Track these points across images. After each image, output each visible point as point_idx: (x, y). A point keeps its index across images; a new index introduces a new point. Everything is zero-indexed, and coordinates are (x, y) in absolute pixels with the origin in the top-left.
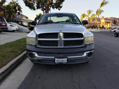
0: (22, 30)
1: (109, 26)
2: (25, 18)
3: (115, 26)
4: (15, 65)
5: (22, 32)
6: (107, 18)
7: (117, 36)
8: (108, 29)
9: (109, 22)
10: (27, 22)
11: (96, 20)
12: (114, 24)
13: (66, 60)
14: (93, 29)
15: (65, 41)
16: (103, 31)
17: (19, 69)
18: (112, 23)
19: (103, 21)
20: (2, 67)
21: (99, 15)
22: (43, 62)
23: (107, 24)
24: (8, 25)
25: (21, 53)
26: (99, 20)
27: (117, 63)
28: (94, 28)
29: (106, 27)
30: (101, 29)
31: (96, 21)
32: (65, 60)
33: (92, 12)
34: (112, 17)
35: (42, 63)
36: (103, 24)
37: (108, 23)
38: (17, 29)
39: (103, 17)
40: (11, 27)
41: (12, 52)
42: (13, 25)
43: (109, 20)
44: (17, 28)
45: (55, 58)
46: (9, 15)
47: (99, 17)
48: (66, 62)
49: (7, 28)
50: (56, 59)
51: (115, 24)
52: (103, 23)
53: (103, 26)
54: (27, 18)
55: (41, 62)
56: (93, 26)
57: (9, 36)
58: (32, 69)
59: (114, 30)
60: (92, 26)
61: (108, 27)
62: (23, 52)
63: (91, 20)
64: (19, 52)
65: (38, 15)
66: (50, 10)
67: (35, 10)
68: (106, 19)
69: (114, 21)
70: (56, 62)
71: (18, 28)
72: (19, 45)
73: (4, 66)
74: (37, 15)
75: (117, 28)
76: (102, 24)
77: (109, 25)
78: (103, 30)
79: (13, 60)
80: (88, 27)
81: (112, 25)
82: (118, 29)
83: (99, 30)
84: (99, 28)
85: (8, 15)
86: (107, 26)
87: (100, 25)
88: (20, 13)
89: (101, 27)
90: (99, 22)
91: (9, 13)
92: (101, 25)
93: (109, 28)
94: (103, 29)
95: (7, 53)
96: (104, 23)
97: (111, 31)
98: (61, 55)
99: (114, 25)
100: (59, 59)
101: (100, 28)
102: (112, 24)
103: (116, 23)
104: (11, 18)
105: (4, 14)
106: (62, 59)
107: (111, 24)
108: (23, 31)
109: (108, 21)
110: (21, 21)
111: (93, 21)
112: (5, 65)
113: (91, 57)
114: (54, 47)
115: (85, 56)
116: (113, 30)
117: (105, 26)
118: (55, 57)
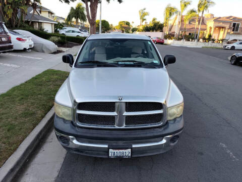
0: (42, 47)
1: (222, 35)
2: (48, 13)
3: (235, 36)
4: (33, 148)
5: (43, 52)
6: (220, 18)
7: (235, 64)
8: (221, 42)
9: (223, 28)
10: (52, 24)
11: (197, 23)
12: (233, 30)
13: (130, 151)
14: (189, 40)
15: (127, 117)
16: (210, 46)
17: (40, 157)
18: (228, 29)
19: (210, 24)
20: (10, 156)
21: (203, 12)
22: (86, 153)
23: (220, 31)
24: (13, 38)
25: (43, 117)
26: (203, 21)
27: (224, 146)
28: (191, 40)
29: (216, 38)
30: (206, 42)
31: (196, 25)
32: (127, 152)
33: (190, 4)
34: (231, 17)
35: (85, 155)
36: (210, 31)
37: (220, 28)
38: (32, 46)
39: (212, 15)
40: (20, 42)
41: (26, 114)
42: (23, 38)
43: (224, 22)
44: (32, 43)
45: (108, 149)
46: (14, 10)
47: (204, 16)
48: (130, 155)
49: (11, 47)
50: (111, 150)
51: (235, 32)
52: (211, 28)
53: (210, 36)
54: (52, 13)
55: (82, 152)
56: (190, 34)
57: (16, 66)
58: (65, 158)
59: (232, 45)
60: (187, 34)
61: (221, 38)
62: (46, 113)
63: (187, 22)
64: (40, 113)
65: (75, 8)
66: (100, 2)
67: (69, 2)
68: (217, 20)
69: (234, 25)
70: (110, 155)
71: (34, 44)
72: (39, 94)
73: (12, 154)
74: (72, 8)
75: (239, 41)
76: (208, 32)
77: (222, 32)
78: (210, 44)
79: (29, 136)
80: (180, 37)
81: (228, 33)
82: (241, 43)
83: (201, 44)
84: (201, 40)
85: (12, 10)
86: (217, 35)
87: (203, 34)
88: (36, 4)
89: (207, 37)
90: (203, 27)
91: (13, 6)
92: (205, 32)
93: (222, 40)
94: (210, 42)
95: (16, 118)
96: (213, 29)
97: (226, 46)
98: (121, 143)
99: (232, 32)
100: (116, 151)
101: (204, 39)
102: (229, 31)
103: (237, 30)
104: (18, 16)
105: (3, 8)
106: (121, 151)
107: (226, 31)
108: (44, 50)
109: (221, 24)
110: (38, 22)
111: (190, 23)
112: (15, 150)
113: (176, 143)
114: (107, 127)
115: (165, 144)
116: (230, 46)
117: (215, 36)
118: (108, 146)
